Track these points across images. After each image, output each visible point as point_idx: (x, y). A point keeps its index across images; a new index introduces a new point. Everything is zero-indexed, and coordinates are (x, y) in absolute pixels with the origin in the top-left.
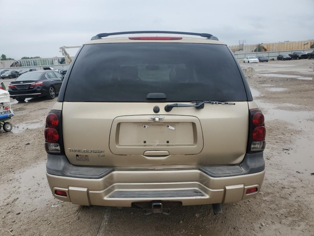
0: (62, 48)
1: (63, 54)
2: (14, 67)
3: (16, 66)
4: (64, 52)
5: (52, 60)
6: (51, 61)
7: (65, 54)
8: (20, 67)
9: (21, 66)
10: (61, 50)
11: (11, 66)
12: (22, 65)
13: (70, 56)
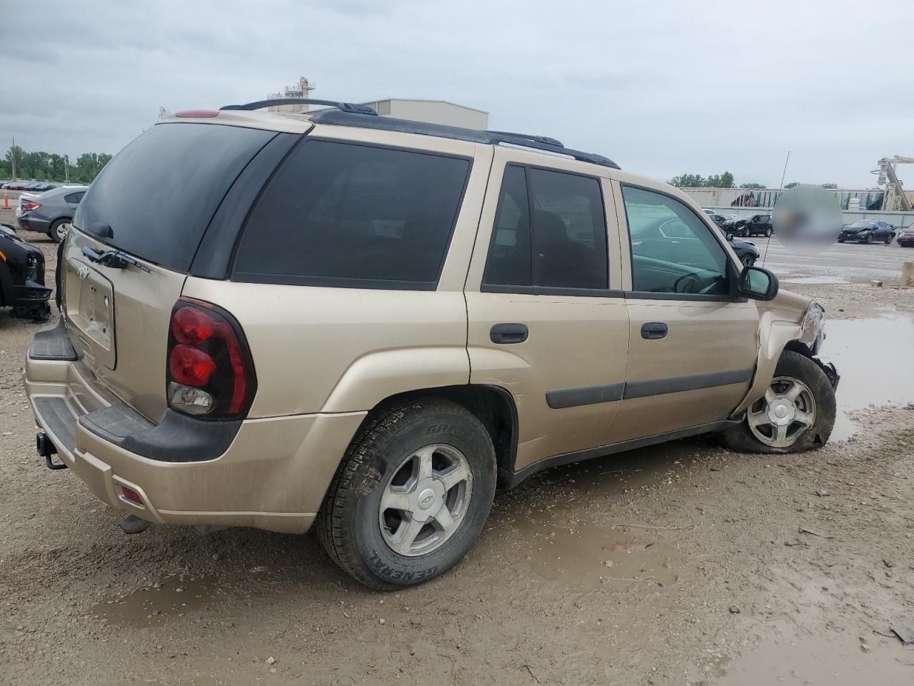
0: (883, 162)
1: (880, 179)
2: (740, 207)
3: (746, 206)
4: (885, 174)
5: (847, 197)
6: (844, 198)
7: (888, 180)
8: (756, 208)
9: (757, 206)
10: (879, 167)
11: (733, 204)
12: (762, 202)
13: (904, 188)
